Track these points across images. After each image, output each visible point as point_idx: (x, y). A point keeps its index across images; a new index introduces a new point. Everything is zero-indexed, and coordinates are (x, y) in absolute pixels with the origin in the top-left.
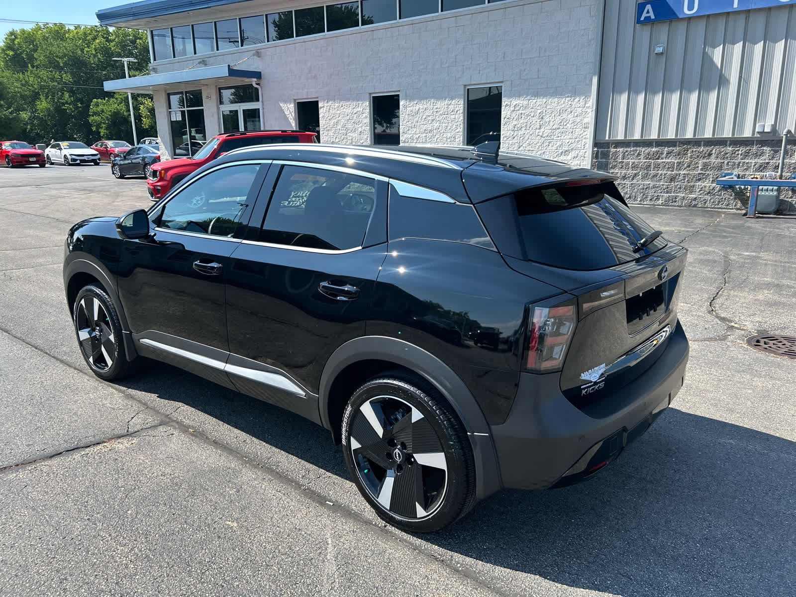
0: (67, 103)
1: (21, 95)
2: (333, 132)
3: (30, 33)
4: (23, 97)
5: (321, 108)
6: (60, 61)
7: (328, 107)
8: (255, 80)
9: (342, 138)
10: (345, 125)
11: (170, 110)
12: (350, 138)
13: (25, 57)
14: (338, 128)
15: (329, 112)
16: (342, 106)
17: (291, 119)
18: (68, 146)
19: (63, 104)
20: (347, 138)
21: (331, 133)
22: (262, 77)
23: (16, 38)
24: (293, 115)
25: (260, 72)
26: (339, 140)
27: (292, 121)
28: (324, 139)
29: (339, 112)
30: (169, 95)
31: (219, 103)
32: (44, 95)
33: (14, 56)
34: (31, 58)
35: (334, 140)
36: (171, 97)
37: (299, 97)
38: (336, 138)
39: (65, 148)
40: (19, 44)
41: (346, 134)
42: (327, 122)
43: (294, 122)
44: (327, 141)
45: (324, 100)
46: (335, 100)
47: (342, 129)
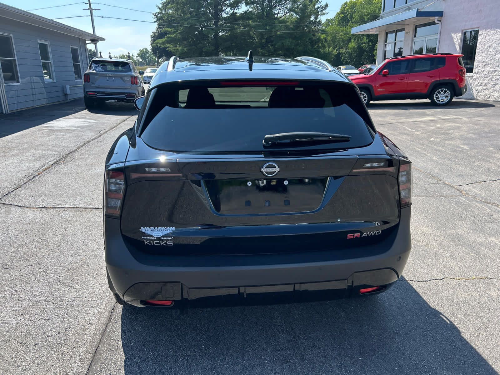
0: (364, 43)
1: (342, 40)
2: (485, 53)
3: (354, 2)
4: (343, 41)
5: (480, 35)
6: (365, 17)
7: (485, 34)
8: (437, 17)
9: (492, 58)
10: (496, 48)
11: (386, 43)
12: (498, 58)
13: (349, 17)
14: (490, 50)
15: (485, 38)
16: (496, 33)
17: (457, 45)
18: (345, 68)
19: (362, 44)
20: (495, 58)
21: (484, 55)
22: (444, 15)
23: (347, 6)
24: (459, 42)
25: (443, 12)
26: (489, 60)
27: (458, 46)
28: (478, 60)
29: (493, 38)
30: (387, 33)
31: (414, 36)
32: (354, 39)
33: (344, 17)
34: (352, 17)
35: (485, 60)
36: (389, 35)
37: (466, 28)
38: (487, 58)
39: (343, 70)
40: (347, 9)
41: (495, 55)
42: (482, 46)
43: (459, 47)
44: (480, 61)
45: (483, 29)
46: (491, 29)
47: (493, 51)
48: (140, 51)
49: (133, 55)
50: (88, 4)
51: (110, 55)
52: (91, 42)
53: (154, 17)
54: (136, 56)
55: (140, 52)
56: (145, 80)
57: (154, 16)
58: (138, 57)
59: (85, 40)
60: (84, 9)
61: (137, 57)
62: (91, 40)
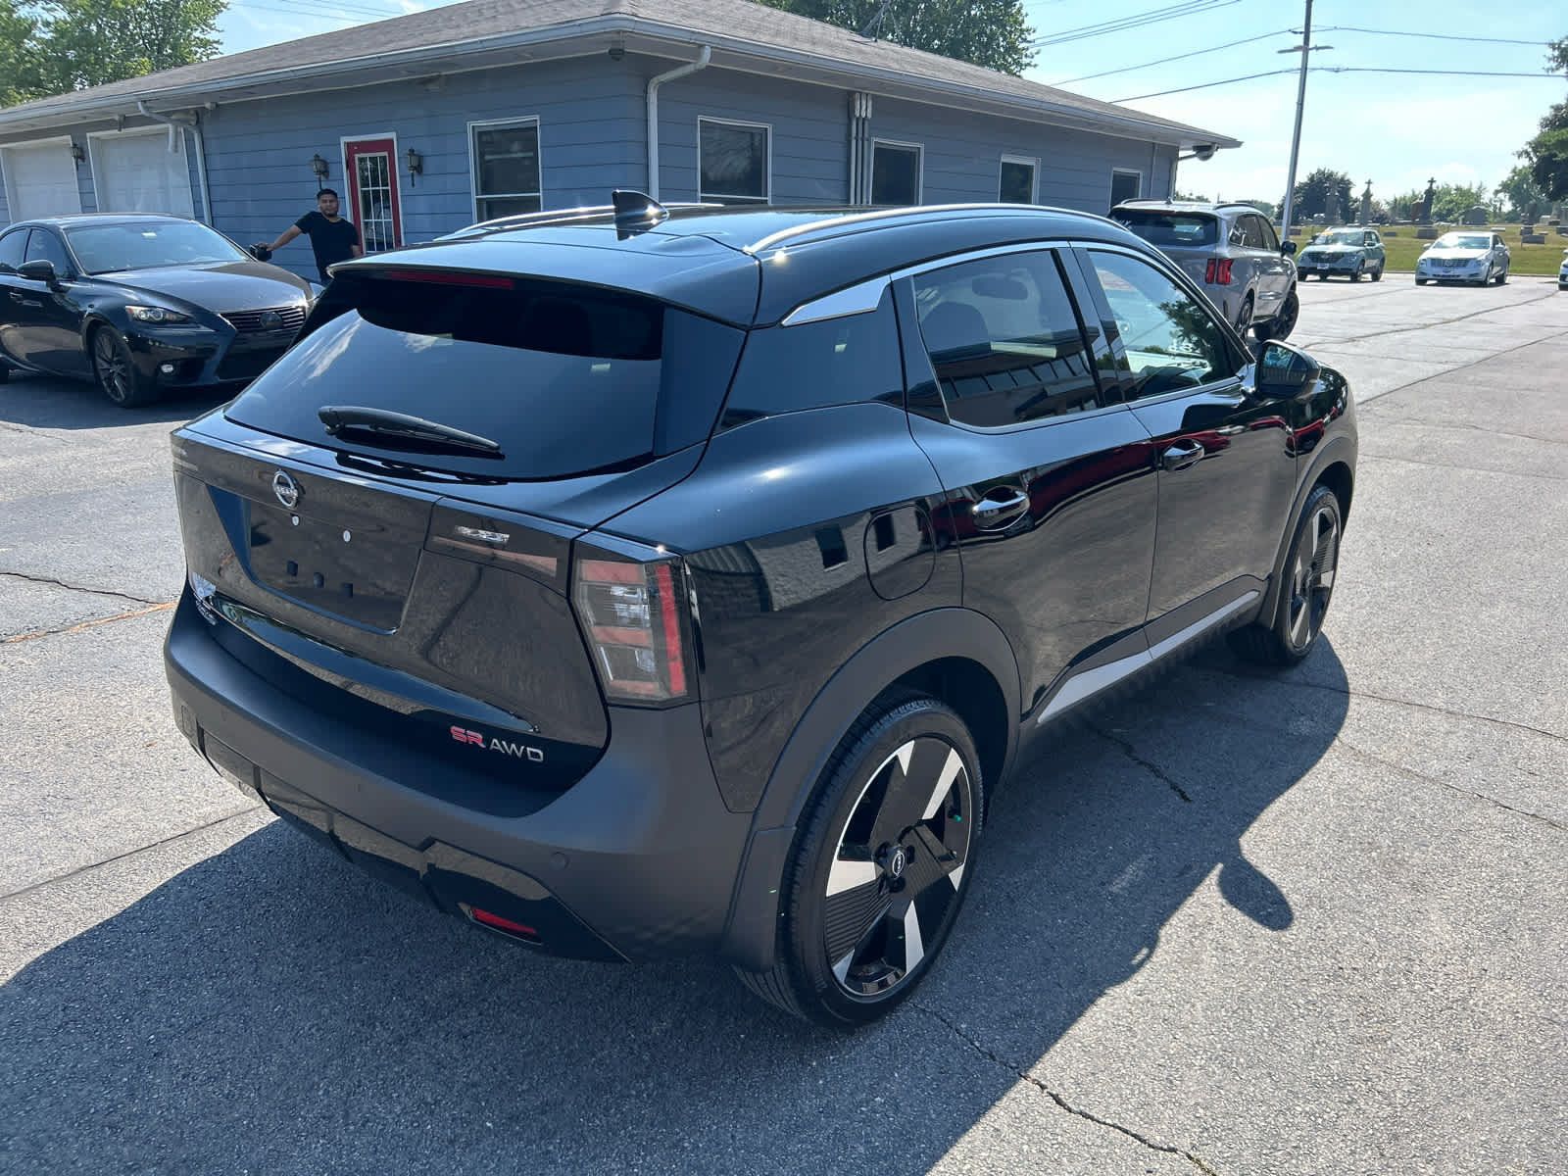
48: (1514, 171)
49: (1484, 185)
50: (1301, 33)
51: (1368, 191)
52: (1194, 153)
53: (1550, 52)
54: (1493, 191)
55: (1511, 175)
56: (1423, 274)
57: (1554, 49)
58: (1501, 195)
59: (1177, 150)
60: (1281, 52)
61: (1497, 192)
62: (1195, 148)
